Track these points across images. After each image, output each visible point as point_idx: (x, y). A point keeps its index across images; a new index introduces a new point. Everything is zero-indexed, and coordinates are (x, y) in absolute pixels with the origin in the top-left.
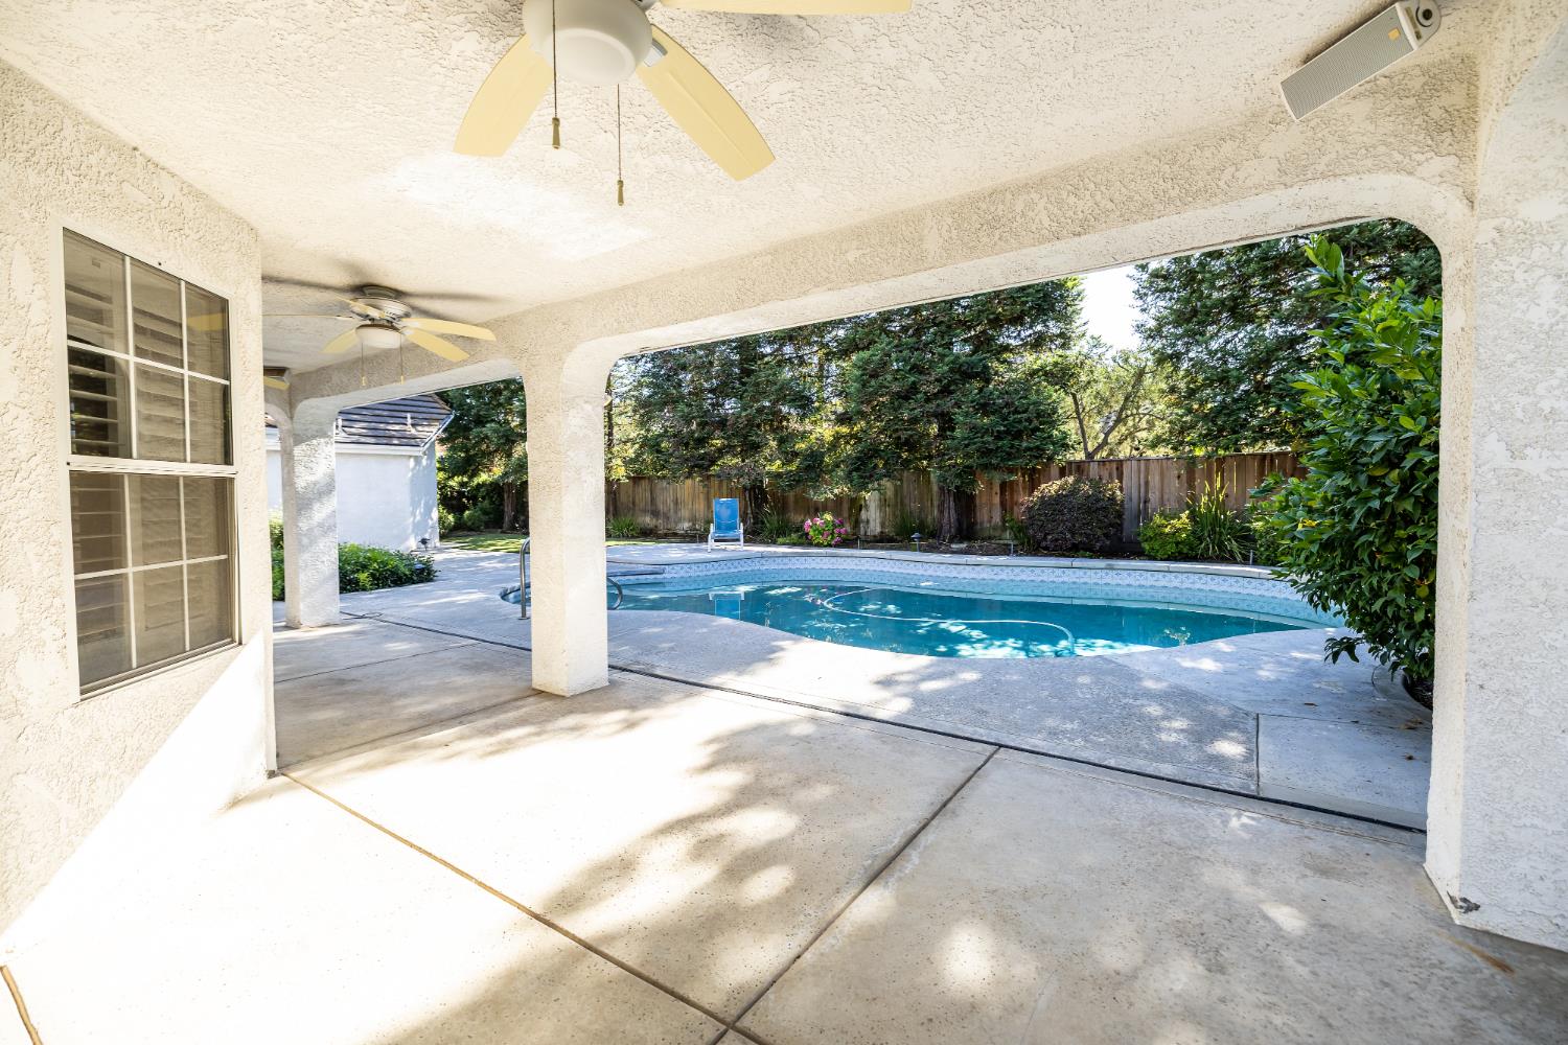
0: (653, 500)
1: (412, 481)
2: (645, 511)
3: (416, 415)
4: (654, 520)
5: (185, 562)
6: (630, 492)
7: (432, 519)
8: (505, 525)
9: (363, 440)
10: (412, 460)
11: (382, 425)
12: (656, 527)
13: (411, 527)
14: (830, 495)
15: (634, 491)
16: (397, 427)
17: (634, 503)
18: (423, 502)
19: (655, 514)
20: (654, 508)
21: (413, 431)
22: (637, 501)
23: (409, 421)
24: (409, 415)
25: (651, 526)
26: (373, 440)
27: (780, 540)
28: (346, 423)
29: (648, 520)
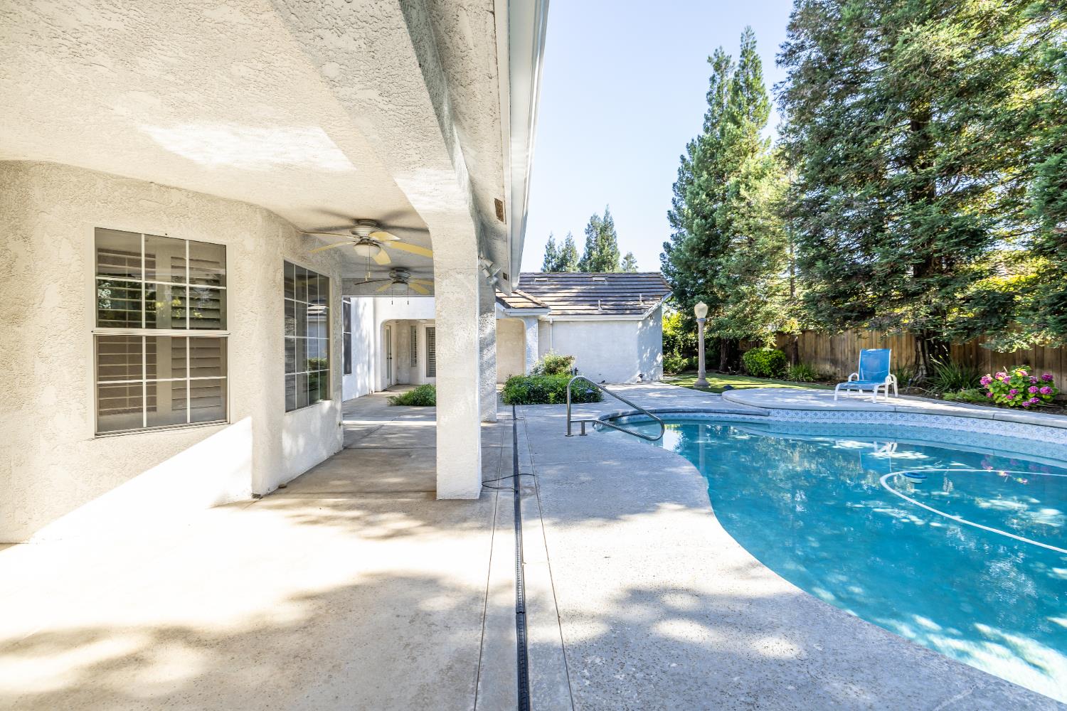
0: (832, 349)
1: (640, 336)
2: (825, 360)
3: (644, 294)
4: (833, 368)
5: (188, 379)
6: (813, 342)
7: (657, 361)
8: (721, 367)
9: (609, 312)
10: (640, 323)
11: (623, 303)
12: (835, 374)
13: (638, 366)
14: (1025, 345)
15: (816, 342)
16: (632, 303)
17: (816, 352)
18: (649, 350)
19: (834, 362)
20: (833, 357)
21: (642, 304)
22: (819, 350)
23: (641, 298)
24: (641, 295)
25: (831, 373)
26: (615, 312)
27: (947, 395)
28: (603, 303)
29: (828, 368)
